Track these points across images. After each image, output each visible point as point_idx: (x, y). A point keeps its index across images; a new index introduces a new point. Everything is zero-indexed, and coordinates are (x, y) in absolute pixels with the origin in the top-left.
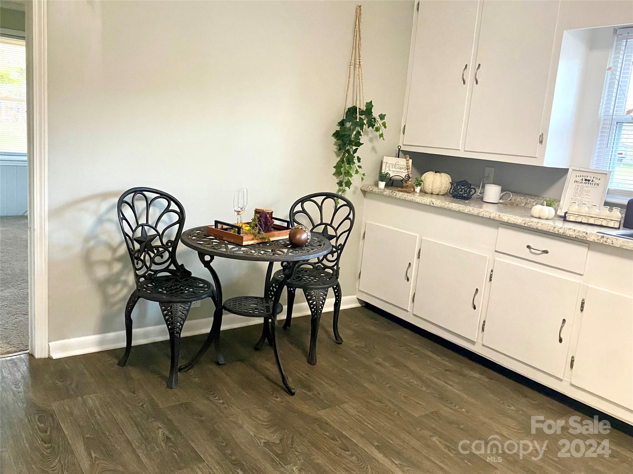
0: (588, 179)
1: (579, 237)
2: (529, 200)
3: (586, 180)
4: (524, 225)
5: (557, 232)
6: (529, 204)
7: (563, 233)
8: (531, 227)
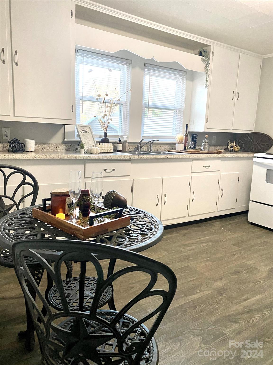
0: (84, 130)
1: (131, 158)
2: (44, 146)
3: (84, 131)
4: (105, 158)
5: (121, 158)
6: (45, 149)
7: (124, 158)
8: (109, 158)
